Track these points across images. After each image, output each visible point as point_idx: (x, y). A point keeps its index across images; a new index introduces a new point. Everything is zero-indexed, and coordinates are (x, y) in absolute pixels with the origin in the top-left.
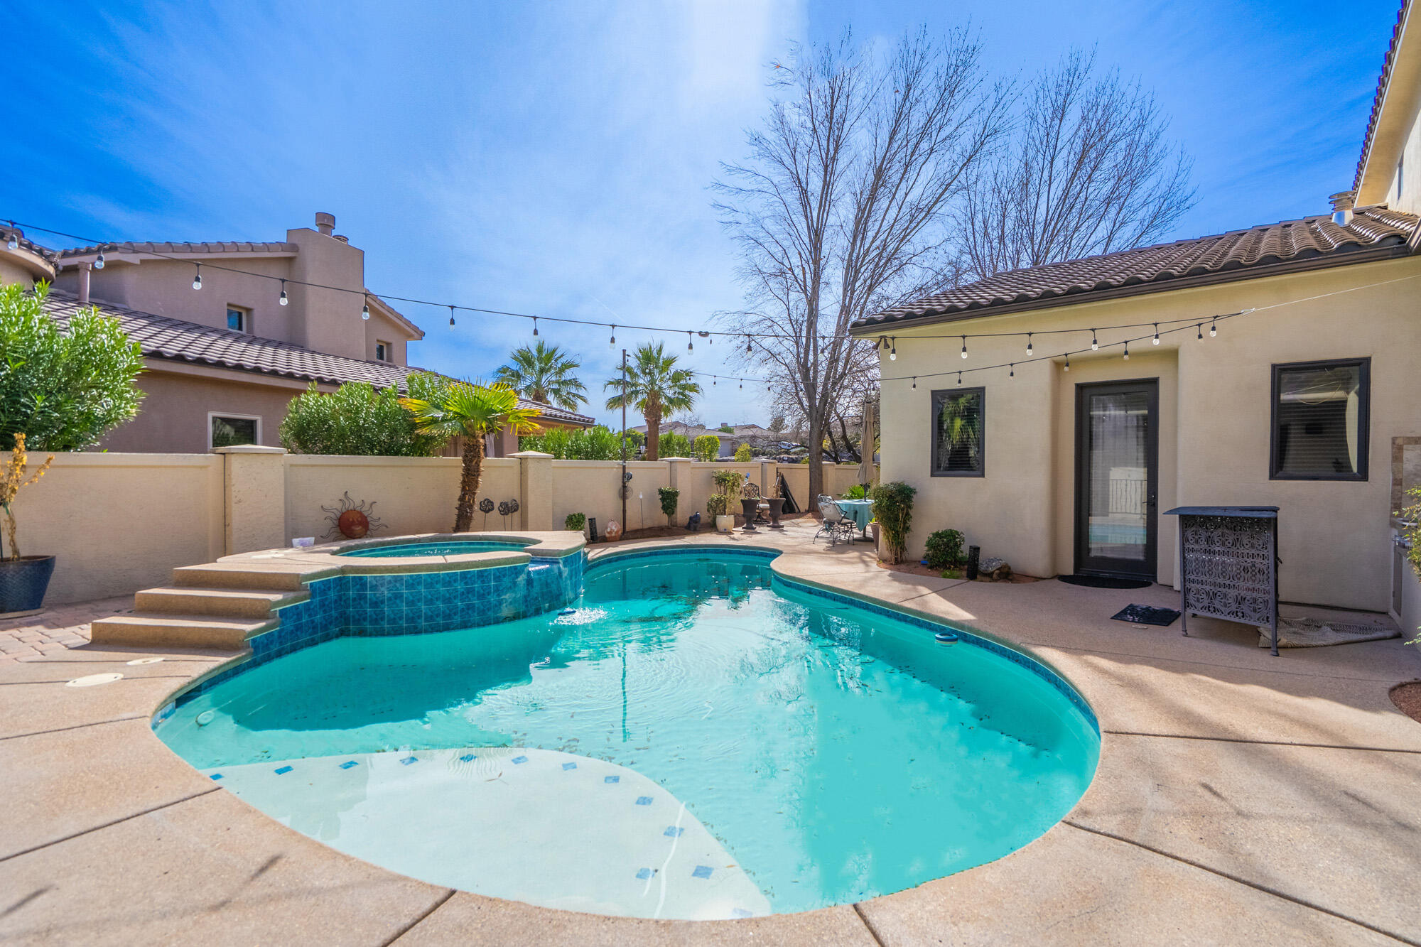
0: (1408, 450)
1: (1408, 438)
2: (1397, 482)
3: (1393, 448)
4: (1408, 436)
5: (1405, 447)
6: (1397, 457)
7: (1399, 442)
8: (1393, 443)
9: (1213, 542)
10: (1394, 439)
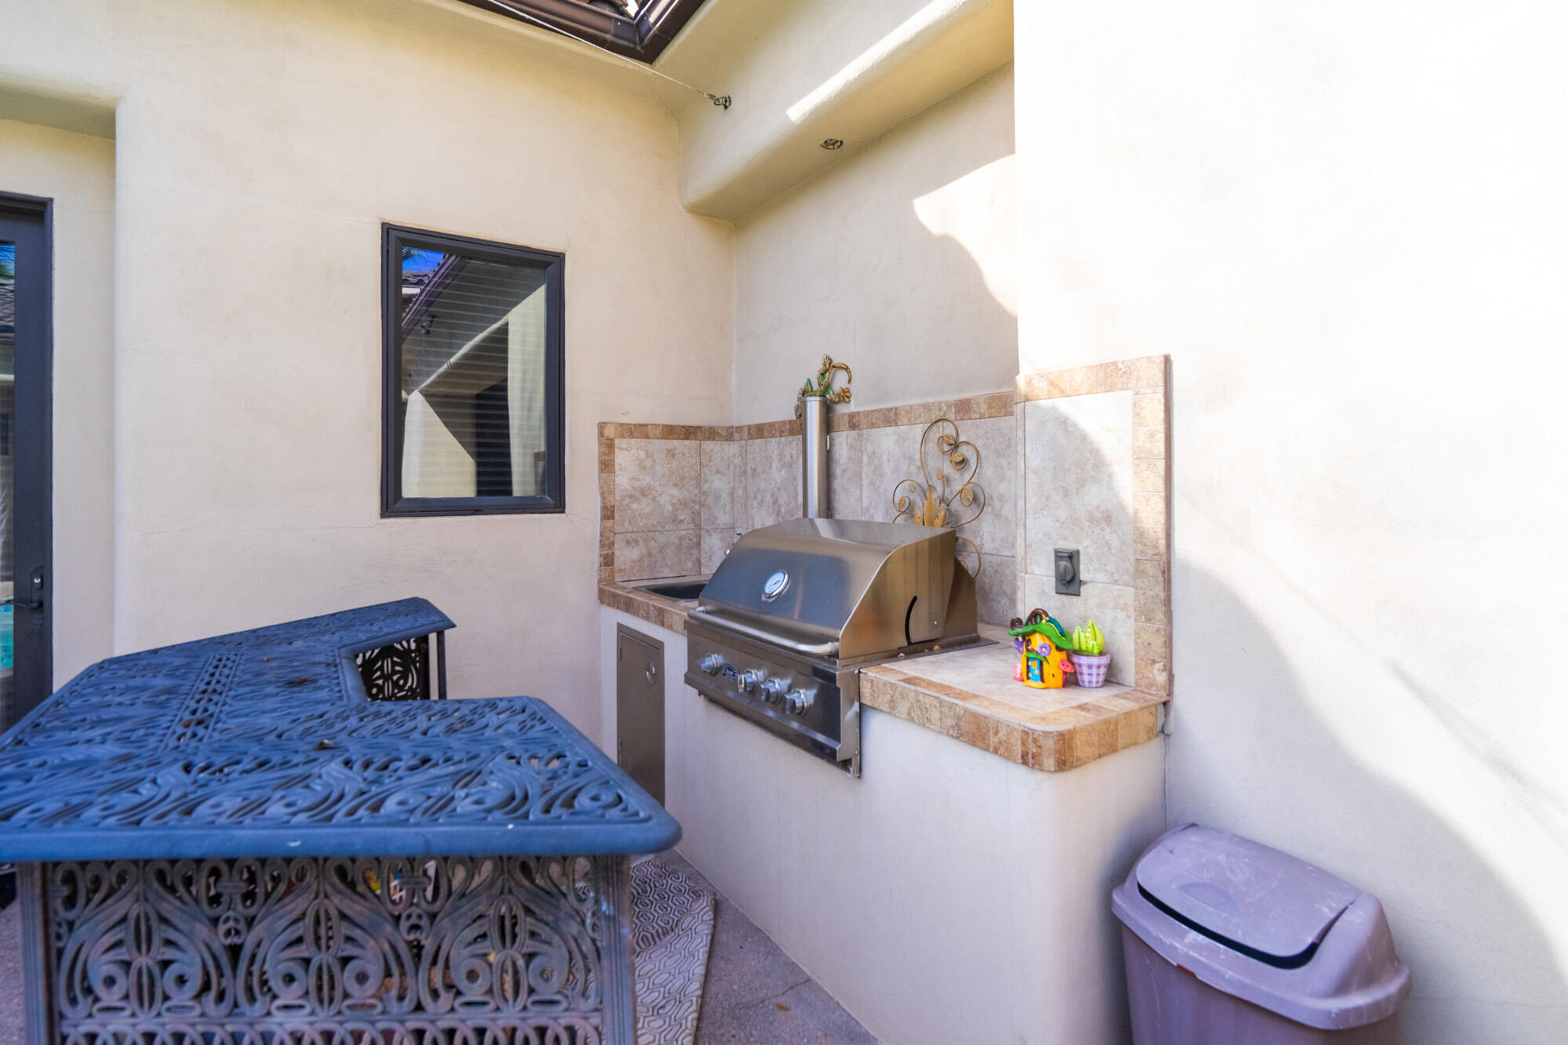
0: (621, 449)
1: (621, 425)
2: (608, 513)
3: (600, 444)
4: (621, 421)
5: (617, 442)
6: (607, 465)
7: (609, 432)
8: (601, 434)
9: (259, 988)
10: (602, 426)
